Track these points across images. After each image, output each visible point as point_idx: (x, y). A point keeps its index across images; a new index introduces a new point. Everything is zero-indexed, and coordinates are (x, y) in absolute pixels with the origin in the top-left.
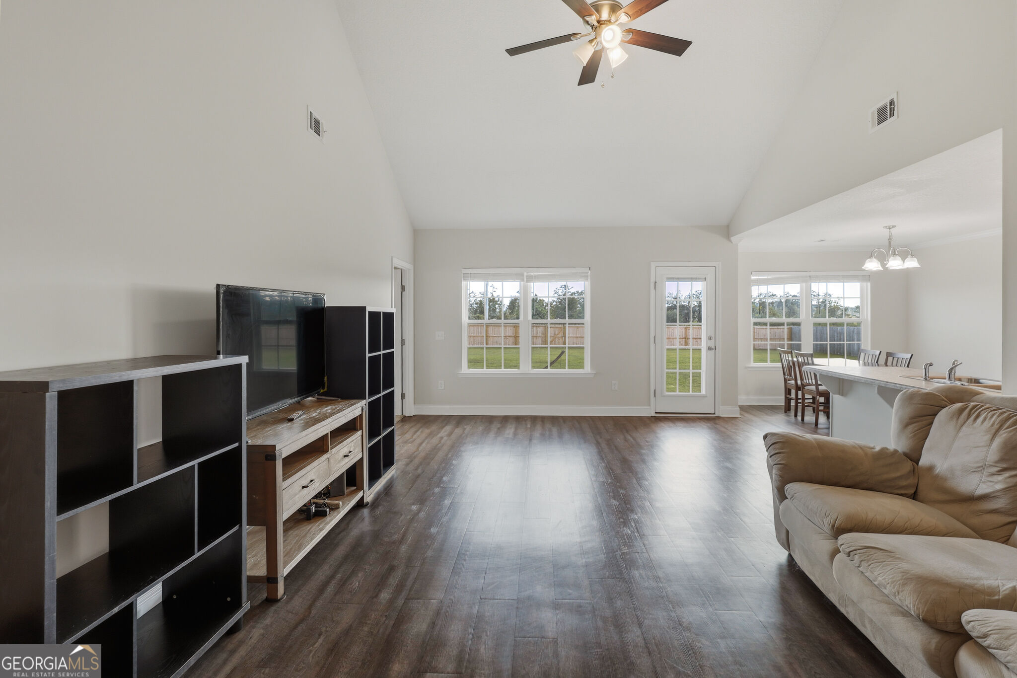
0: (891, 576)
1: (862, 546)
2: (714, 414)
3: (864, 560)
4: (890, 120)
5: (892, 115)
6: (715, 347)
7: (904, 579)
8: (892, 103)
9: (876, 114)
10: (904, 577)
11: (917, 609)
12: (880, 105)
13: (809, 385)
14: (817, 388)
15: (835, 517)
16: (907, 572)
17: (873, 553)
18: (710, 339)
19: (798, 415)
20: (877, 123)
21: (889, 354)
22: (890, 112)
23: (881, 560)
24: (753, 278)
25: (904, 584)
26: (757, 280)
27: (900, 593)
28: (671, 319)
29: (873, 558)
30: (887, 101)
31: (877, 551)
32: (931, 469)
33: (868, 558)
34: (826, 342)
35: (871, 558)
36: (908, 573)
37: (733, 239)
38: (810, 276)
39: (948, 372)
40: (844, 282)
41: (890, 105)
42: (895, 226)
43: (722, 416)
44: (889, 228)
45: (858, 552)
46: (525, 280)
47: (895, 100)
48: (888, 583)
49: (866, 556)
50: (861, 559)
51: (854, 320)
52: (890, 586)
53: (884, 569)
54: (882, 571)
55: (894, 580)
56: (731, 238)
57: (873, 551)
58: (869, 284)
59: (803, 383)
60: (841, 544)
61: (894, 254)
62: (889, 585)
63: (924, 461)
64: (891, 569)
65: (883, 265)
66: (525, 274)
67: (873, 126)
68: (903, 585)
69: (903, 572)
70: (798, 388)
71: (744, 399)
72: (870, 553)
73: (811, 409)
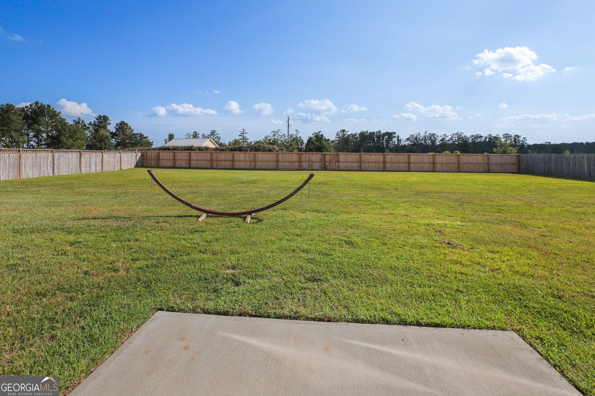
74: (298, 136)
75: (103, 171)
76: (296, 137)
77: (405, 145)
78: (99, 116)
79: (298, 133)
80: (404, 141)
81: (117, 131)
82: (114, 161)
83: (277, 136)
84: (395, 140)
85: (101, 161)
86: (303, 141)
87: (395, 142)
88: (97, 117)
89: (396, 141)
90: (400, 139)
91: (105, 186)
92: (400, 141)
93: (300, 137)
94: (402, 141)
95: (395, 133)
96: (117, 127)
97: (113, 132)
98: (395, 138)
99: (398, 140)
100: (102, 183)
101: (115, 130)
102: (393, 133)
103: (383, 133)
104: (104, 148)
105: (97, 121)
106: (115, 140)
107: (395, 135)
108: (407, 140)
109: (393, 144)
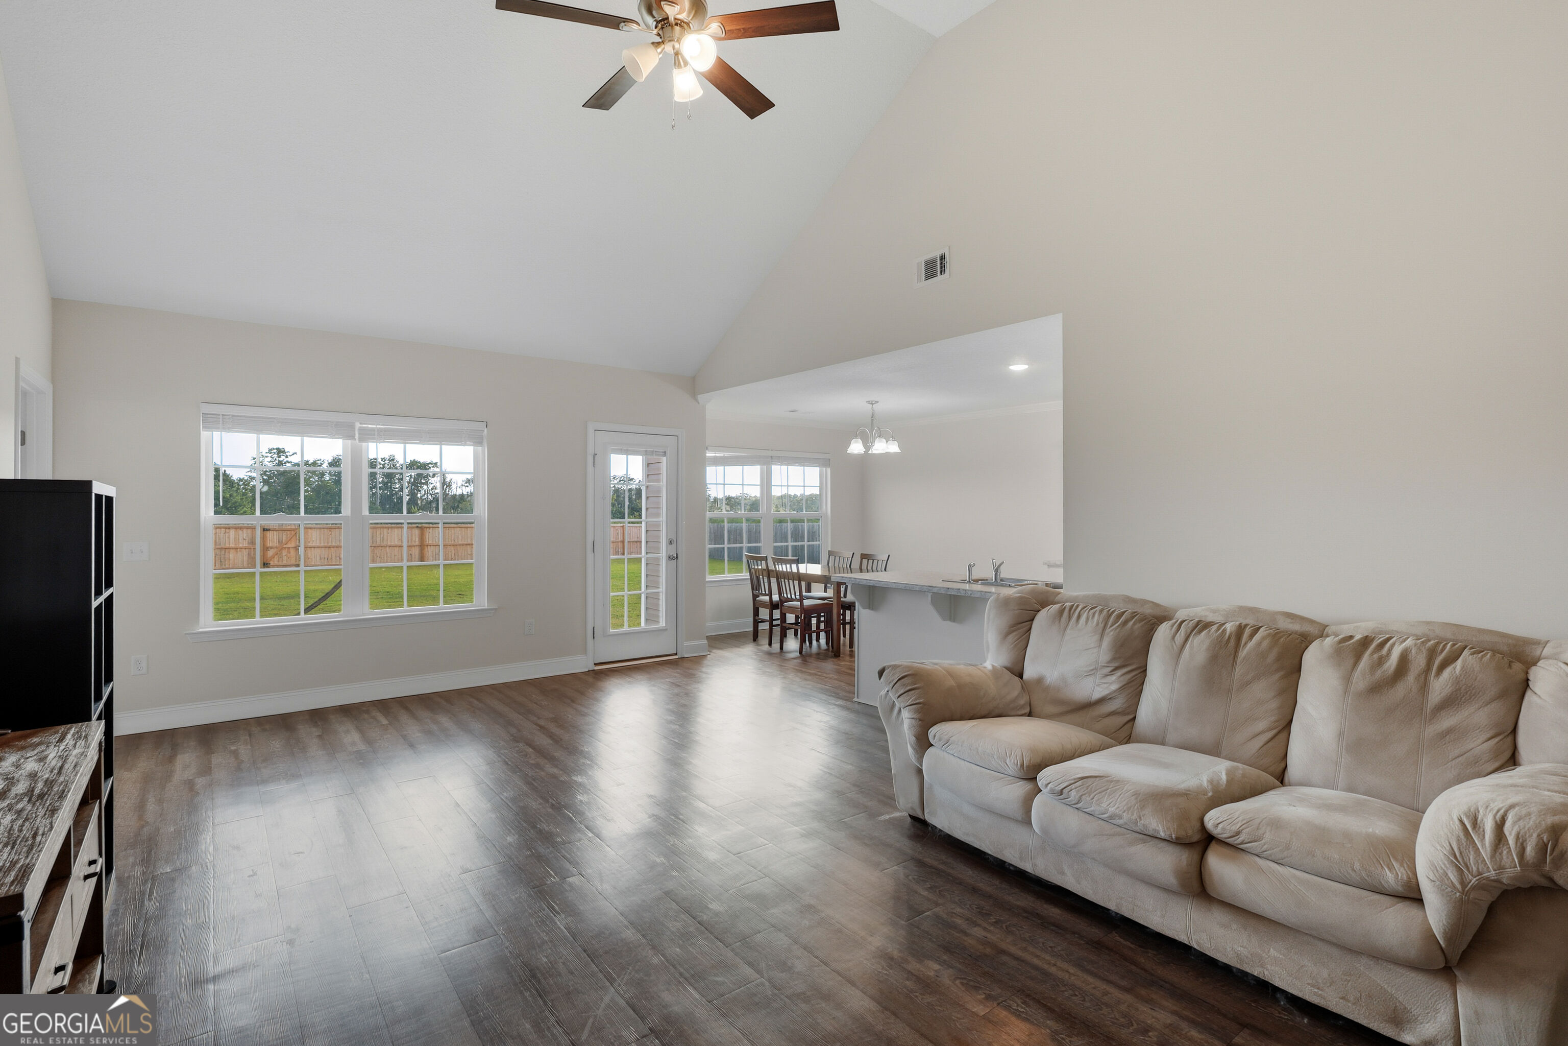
0: (1125, 803)
1: (1074, 779)
2: (676, 654)
3: (1085, 794)
4: (940, 278)
5: (943, 271)
6: (677, 555)
7: (1140, 801)
8: (943, 258)
9: (923, 266)
10: (1138, 800)
11: (1167, 829)
12: (929, 256)
13: (791, 600)
14: (802, 604)
15: (1020, 753)
16: (1138, 793)
17: (1090, 783)
18: (671, 542)
19: (772, 642)
20: (924, 278)
21: (864, 556)
22: (941, 268)
23: (1104, 788)
24: (707, 455)
25: (1143, 808)
26: (715, 458)
27: (1142, 818)
28: (618, 514)
29: (1093, 789)
30: (937, 254)
31: (1093, 780)
32: (1040, 681)
33: (1089, 789)
34: (786, 544)
35: (1091, 789)
36: (1140, 794)
37: (701, 397)
38: (772, 457)
39: (994, 573)
40: (804, 466)
41: (941, 260)
42: (878, 402)
43: (686, 656)
44: (872, 404)
45: (1073, 786)
46: (357, 436)
47: (947, 256)
48: (1124, 811)
49: (1085, 789)
50: (1081, 794)
51: (812, 514)
52: (1128, 814)
53: (1112, 798)
54: (1111, 800)
55: (1129, 805)
56: (699, 396)
57: (1090, 781)
58: (829, 470)
59: (782, 598)
60: (1047, 783)
61: (880, 436)
62: (1126, 812)
63: (1030, 672)
64: (1120, 795)
65: (867, 448)
66: (358, 425)
67: (919, 280)
68: (1141, 808)
69: (1134, 795)
70: (774, 606)
71: (713, 627)
72: (1087, 785)
73: (793, 631)
77: (462, 495)
80: (459, 485)
84: (436, 482)
89: (438, 485)
90: (447, 480)
92: (449, 486)
94: (453, 487)
95: (436, 465)
98: (435, 479)
99: (443, 483)
107: (436, 470)
108: (467, 484)
109: (430, 494)
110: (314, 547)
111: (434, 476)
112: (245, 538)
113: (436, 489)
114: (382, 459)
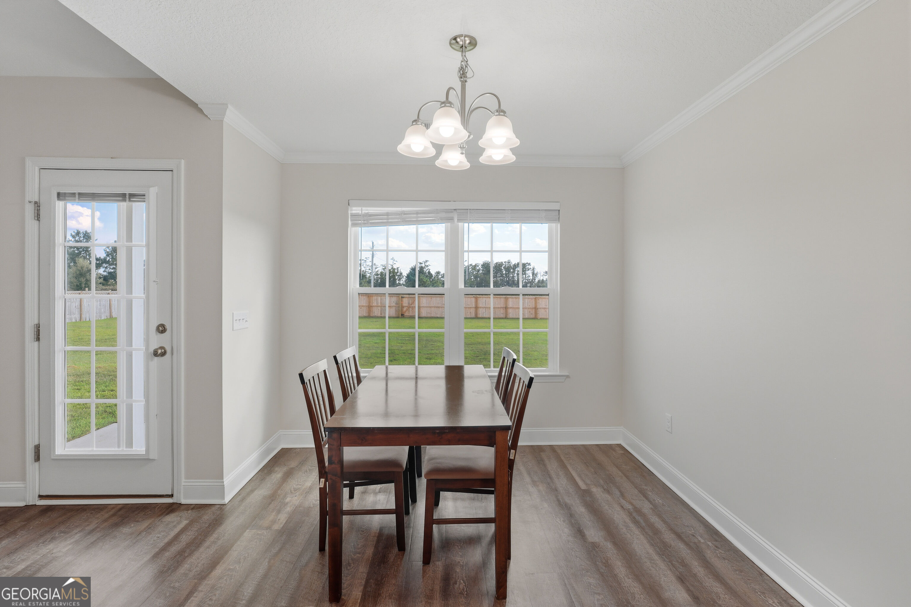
2: (172, 496)
6: (172, 348)
18: (162, 330)
58: (559, 225)
74: (395, 267)
75: (82, 320)
76: (393, 268)
77: (543, 280)
78: (76, 231)
79: (395, 262)
80: (542, 274)
81: (108, 255)
82: (100, 305)
83: (365, 266)
84: (529, 273)
85: (79, 307)
86: (401, 274)
87: (529, 276)
88: (73, 234)
89: (531, 275)
90: (536, 272)
91: (83, 342)
92: (536, 275)
93: (398, 268)
94: (539, 275)
95: (529, 264)
96: (108, 250)
97: (100, 258)
98: (529, 271)
99: (533, 274)
100: (80, 337)
101: (105, 255)
102: (527, 263)
103: (513, 264)
104: (83, 286)
105: (73, 240)
106: (104, 269)
107: (529, 267)
108: (546, 274)
109: (527, 280)
110: (424, 307)
111: (528, 270)
112: (394, 301)
113: (530, 277)
114: (505, 262)
